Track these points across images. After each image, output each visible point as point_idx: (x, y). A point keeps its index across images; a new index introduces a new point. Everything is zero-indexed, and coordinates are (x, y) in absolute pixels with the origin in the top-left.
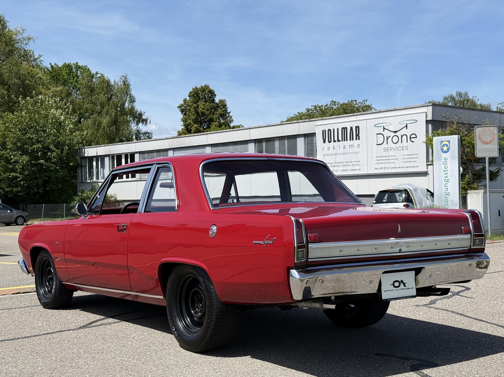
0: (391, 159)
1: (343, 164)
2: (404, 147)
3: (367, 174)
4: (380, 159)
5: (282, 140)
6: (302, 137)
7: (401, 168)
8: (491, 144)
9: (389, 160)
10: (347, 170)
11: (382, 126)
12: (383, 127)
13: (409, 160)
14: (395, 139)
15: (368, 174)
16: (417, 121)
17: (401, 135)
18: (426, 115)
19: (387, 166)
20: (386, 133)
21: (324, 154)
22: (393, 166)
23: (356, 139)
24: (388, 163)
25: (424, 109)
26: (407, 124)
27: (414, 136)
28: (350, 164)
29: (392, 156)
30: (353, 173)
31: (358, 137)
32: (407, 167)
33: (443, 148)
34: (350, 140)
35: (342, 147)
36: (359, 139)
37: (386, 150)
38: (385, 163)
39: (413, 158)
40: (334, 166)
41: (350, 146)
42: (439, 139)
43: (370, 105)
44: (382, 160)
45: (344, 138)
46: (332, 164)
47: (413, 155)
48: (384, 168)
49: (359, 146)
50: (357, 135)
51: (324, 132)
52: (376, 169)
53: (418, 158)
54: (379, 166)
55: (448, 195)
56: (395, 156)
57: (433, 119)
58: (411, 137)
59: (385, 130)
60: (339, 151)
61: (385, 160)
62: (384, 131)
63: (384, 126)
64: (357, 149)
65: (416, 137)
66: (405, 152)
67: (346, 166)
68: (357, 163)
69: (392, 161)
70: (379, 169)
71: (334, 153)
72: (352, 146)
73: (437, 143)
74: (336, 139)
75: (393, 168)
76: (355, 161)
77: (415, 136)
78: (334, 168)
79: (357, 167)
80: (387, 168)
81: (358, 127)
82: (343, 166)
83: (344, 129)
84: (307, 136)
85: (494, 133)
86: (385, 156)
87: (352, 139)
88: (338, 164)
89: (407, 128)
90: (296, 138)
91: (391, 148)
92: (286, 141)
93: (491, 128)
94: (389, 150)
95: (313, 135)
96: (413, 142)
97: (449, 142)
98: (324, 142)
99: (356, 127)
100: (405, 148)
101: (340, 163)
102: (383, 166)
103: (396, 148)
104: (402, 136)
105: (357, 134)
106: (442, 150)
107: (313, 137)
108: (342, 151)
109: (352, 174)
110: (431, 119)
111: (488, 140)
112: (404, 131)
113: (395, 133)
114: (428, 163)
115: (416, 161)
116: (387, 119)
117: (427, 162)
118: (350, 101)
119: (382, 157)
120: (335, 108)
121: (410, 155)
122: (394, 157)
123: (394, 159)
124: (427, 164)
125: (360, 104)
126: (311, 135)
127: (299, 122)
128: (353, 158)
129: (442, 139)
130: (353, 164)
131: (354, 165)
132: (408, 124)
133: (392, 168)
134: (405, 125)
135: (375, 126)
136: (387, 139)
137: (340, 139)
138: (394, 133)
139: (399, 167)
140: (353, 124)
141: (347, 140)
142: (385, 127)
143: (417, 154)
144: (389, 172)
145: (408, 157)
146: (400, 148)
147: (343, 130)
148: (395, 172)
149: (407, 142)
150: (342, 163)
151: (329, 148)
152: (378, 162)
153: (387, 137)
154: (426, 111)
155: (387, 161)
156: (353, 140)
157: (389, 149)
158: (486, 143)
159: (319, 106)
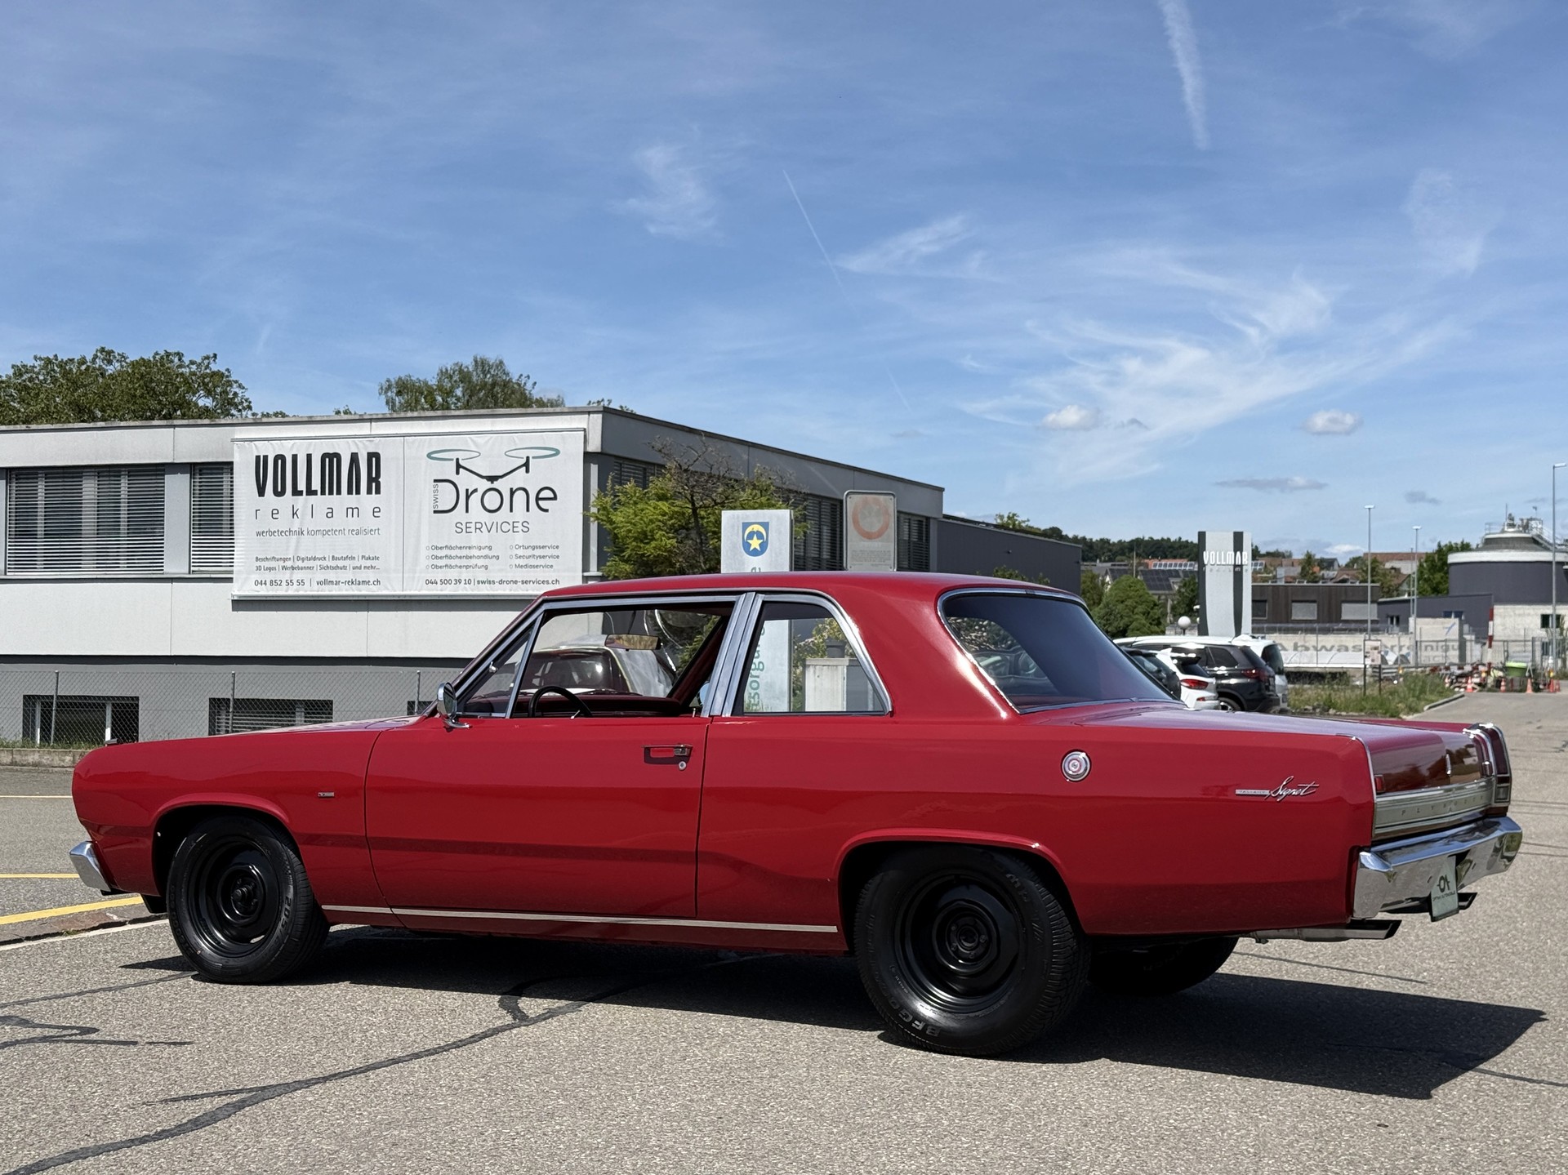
0: (479, 557)
1: (324, 563)
2: (519, 525)
3: (399, 596)
4: (441, 555)
5: (110, 476)
6: (183, 473)
7: (508, 582)
8: (880, 539)
9: (471, 557)
10: (337, 583)
11: (452, 460)
12: (455, 460)
13: (532, 562)
14: (492, 500)
15: (405, 596)
16: (557, 452)
17: (511, 489)
18: (585, 436)
19: (465, 575)
20: (465, 481)
21: (261, 530)
22: (482, 575)
23: (369, 492)
24: (467, 567)
25: (580, 421)
26: (528, 458)
27: (547, 494)
28: (346, 563)
29: (480, 548)
30: (356, 593)
31: (374, 484)
32: (526, 582)
33: (749, 541)
34: (350, 492)
35: (321, 511)
36: (378, 491)
37: (462, 528)
38: (460, 567)
39: (544, 557)
40: (293, 568)
41: (350, 510)
42: (738, 517)
43: (227, 373)
44: (450, 557)
45: (330, 486)
46: (285, 560)
47: (543, 547)
48: (454, 582)
49: (376, 511)
50: (370, 480)
51: (260, 463)
52: (428, 582)
53: (558, 557)
54: (439, 575)
55: (758, 669)
56: (490, 548)
57: (604, 451)
58: (540, 496)
59: (461, 470)
60: (309, 524)
61: (460, 558)
62: (458, 473)
63: (457, 459)
64: (370, 522)
65: (555, 498)
66: (520, 539)
67: (334, 568)
68: (369, 563)
69: (481, 562)
70: (439, 582)
71: (295, 528)
72: (355, 511)
73: (733, 526)
74: (302, 486)
75: (483, 582)
76: (363, 557)
77: (550, 495)
78: (292, 574)
79: (371, 576)
80: (463, 582)
81: (377, 456)
82: (322, 568)
83: (331, 458)
84: (200, 471)
85: (887, 512)
86: (460, 548)
87: (355, 489)
88: (307, 564)
89: (527, 471)
90: (164, 475)
91: (479, 526)
92: (124, 483)
93: (882, 498)
94: (473, 530)
95: (222, 469)
96: (546, 511)
97: (766, 525)
98: (261, 492)
99: (368, 453)
100: (521, 527)
101: (315, 559)
102: (452, 574)
103: (495, 524)
104: (512, 493)
105: (374, 476)
106: (746, 546)
107: (222, 474)
108: (321, 523)
109: (353, 596)
110: (599, 450)
111: (875, 529)
112: (519, 479)
113: (492, 483)
114: (586, 574)
115: (551, 566)
116: (469, 440)
117: (583, 571)
118: (162, 353)
119: (451, 548)
120: (110, 372)
121: (534, 548)
122: (486, 552)
123: (486, 557)
124: (583, 577)
125: (194, 367)
126: (211, 469)
127: (174, 426)
128: (358, 546)
129: (747, 516)
130: (356, 563)
131: (360, 568)
132: (531, 459)
133: (478, 581)
134: (524, 461)
135: (429, 456)
136: (468, 497)
137: (316, 485)
138: (488, 480)
139: (501, 582)
140: (360, 445)
141: (339, 492)
142: (461, 462)
143: (557, 547)
144: (469, 592)
145: (530, 552)
146: (505, 527)
147: (327, 460)
148: (489, 596)
149: (528, 510)
150: (320, 559)
151: (274, 513)
152: (436, 562)
153: (467, 490)
154: (586, 427)
155: (464, 562)
156: (358, 492)
157: (473, 525)
158: (869, 536)
159: (60, 359)
